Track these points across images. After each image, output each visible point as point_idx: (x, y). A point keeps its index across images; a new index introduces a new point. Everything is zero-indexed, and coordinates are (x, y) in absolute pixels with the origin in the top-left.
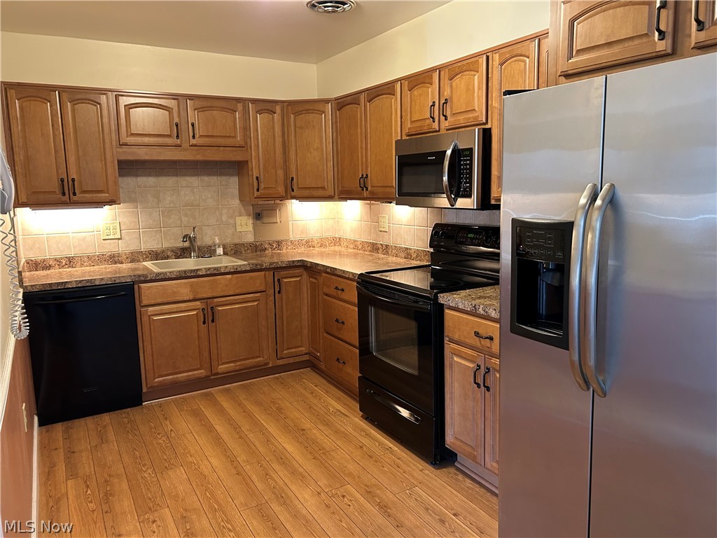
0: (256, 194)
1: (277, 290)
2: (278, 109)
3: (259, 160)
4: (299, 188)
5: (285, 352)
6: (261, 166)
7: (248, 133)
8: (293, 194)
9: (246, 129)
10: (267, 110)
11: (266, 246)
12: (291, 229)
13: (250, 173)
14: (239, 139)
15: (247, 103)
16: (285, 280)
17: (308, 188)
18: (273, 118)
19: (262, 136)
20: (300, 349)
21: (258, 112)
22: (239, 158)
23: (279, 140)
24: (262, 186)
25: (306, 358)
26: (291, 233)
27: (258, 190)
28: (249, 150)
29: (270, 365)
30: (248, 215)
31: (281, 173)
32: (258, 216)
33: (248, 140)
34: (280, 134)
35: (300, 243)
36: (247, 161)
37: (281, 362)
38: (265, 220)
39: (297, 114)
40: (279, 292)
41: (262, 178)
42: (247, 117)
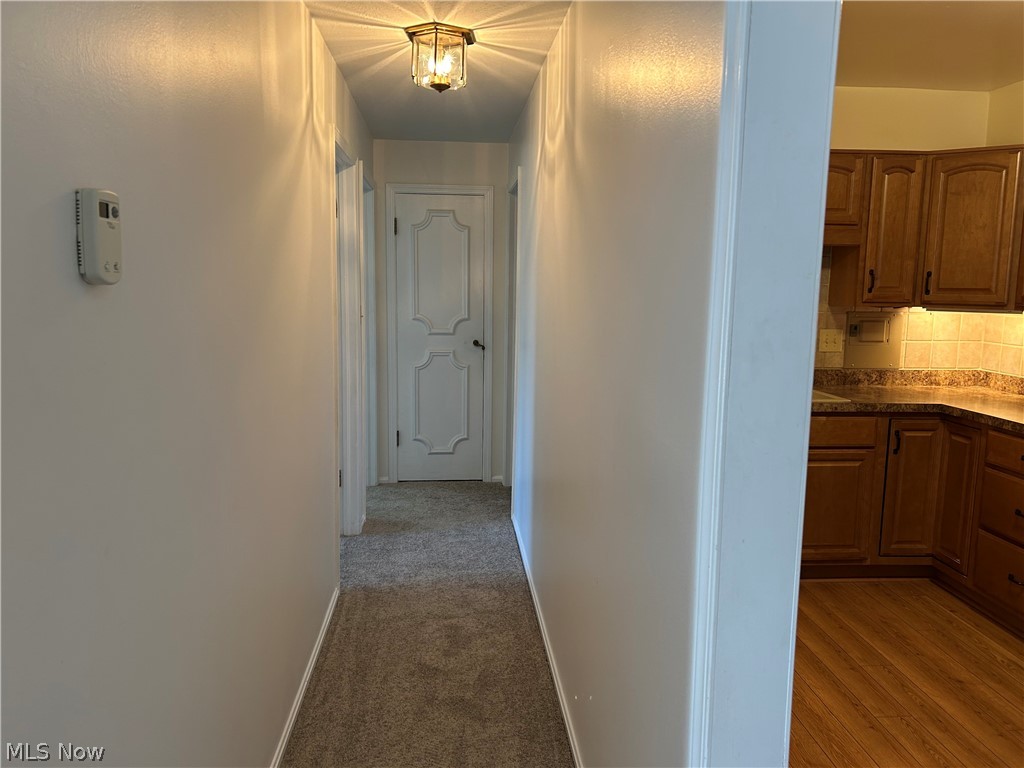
0: (867, 296)
1: (893, 447)
2: (919, 166)
3: (877, 244)
4: (939, 289)
5: (893, 546)
6: (881, 254)
7: (866, 204)
8: (926, 298)
9: (864, 197)
10: (901, 167)
11: (861, 377)
12: (903, 353)
13: (861, 264)
14: (851, 213)
15: (869, 159)
16: (908, 434)
17: (958, 289)
18: (909, 178)
19: (887, 209)
20: (919, 546)
21: (886, 171)
22: (847, 241)
23: (913, 214)
24: (878, 284)
25: (928, 561)
26: (902, 360)
27: (870, 291)
28: (864, 229)
29: (868, 563)
30: (839, 327)
31: (910, 264)
32: (854, 330)
33: (865, 216)
34: (917, 204)
35: (916, 376)
36: (859, 246)
37: (884, 561)
38: (865, 337)
39: (951, 172)
40: (896, 452)
41: (878, 274)
42: (868, 180)
